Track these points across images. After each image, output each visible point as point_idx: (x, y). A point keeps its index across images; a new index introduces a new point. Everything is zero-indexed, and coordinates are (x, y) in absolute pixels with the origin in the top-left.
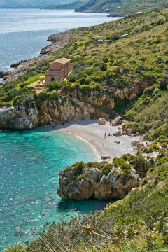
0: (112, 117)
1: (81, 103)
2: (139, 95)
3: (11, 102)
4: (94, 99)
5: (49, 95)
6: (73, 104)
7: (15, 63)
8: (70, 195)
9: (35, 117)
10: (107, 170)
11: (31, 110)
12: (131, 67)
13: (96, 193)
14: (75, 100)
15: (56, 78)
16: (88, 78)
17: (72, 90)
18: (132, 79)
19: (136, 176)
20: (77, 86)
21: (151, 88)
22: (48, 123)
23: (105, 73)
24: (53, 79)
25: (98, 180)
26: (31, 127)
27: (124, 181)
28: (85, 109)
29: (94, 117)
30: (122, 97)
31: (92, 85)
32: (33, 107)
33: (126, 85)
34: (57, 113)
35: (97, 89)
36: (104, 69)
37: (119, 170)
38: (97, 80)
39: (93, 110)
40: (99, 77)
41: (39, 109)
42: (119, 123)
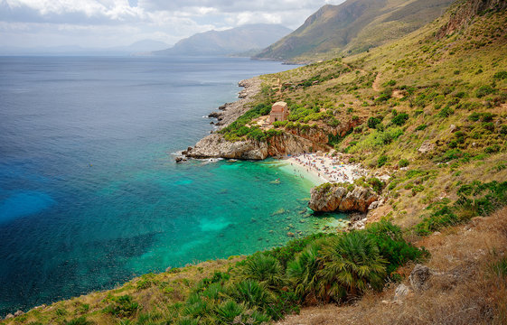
0: (327, 150)
1: (302, 139)
2: (348, 133)
3: (245, 137)
4: (312, 136)
5: (276, 132)
6: (295, 139)
7: (223, 105)
8: (320, 208)
9: (265, 150)
10: (351, 188)
11: (262, 144)
12: (341, 109)
13: (341, 206)
14: (297, 136)
15: (279, 118)
16: (306, 118)
17: (294, 128)
18: (343, 120)
19: (375, 193)
20: (298, 125)
21: (360, 127)
22: (275, 155)
23: (319, 114)
24: (276, 120)
25: (344, 196)
26: (262, 157)
27: (366, 197)
28: (305, 144)
29: (312, 150)
30: (334, 134)
31: (311, 124)
32: (264, 141)
33: (339, 124)
34: (282, 147)
35: (315, 127)
36: (318, 111)
37: (361, 189)
38: (314, 120)
39: (311, 145)
40: (315, 118)
41: (268, 143)
42: (335, 155)
